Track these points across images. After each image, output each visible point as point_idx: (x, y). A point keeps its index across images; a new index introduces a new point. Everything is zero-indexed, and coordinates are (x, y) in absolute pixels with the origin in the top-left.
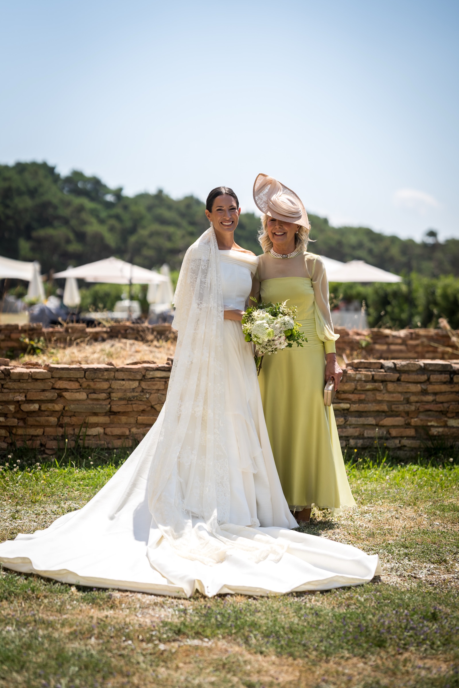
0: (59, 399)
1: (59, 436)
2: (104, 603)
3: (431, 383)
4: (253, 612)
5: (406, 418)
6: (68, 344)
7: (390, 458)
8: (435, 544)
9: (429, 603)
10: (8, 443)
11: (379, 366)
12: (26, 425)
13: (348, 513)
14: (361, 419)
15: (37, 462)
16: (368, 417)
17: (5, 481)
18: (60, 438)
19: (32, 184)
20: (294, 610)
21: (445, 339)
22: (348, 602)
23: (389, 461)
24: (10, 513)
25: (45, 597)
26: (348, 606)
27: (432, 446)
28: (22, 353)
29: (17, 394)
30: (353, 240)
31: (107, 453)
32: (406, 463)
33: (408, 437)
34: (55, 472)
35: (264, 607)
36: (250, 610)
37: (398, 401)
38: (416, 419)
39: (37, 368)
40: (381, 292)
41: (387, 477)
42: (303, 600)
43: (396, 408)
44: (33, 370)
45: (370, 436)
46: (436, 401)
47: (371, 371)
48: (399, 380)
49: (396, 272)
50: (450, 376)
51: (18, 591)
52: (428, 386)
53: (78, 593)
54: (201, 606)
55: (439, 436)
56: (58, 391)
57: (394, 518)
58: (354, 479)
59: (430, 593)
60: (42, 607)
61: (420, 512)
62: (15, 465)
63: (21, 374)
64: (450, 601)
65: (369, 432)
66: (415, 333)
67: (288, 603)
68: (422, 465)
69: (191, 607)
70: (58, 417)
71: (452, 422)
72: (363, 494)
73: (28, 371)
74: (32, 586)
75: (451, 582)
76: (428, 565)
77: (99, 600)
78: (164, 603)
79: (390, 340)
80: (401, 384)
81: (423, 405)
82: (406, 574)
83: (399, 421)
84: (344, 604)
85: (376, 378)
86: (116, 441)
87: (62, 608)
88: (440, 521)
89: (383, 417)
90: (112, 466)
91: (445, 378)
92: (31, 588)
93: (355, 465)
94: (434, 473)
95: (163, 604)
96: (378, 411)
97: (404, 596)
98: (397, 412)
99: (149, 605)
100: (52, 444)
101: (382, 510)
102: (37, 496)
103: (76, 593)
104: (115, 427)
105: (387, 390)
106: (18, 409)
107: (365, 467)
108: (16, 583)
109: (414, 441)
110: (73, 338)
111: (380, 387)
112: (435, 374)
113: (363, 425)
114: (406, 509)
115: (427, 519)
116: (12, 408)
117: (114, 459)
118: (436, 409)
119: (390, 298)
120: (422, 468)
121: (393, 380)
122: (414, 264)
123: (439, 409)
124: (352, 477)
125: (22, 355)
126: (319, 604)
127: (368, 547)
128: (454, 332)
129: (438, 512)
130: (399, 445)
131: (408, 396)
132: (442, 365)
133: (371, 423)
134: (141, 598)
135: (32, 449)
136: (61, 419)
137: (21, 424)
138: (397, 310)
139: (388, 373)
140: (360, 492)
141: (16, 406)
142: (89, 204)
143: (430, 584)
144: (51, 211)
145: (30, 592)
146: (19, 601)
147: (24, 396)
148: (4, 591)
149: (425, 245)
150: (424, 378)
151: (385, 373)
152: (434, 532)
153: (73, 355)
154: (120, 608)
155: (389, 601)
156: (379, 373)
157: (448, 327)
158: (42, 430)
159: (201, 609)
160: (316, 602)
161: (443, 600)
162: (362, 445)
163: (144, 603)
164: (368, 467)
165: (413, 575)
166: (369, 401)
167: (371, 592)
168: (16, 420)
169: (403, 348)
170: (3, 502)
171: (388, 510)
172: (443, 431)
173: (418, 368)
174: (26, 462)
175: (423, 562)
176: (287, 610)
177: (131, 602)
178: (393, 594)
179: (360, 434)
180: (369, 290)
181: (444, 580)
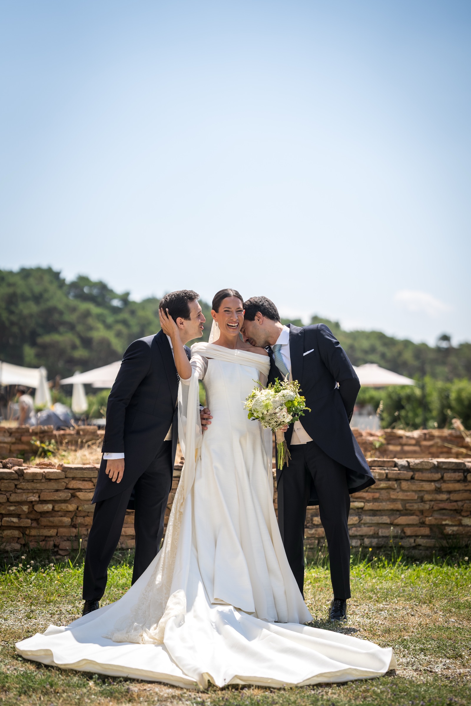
0: (73, 499)
1: (72, 536)
2: (122, 696)
3: (444, 482)
4: (270, 704)
5: (421, 516)
6: (79, 446)
7: (405, 558)
8: (450, 639)
9: (445, 695)
10: (21, 544)
11: (393, 464)
12: (40, 526)
13: (363, 610)
14: (375, 517)
15: (50, 563)
16: (382, 516)
17: (18, 582)
18: (74, 538)
19: (37, 289)
20: (311, 701)
21: (458, 440)
22: (364, 694)
23: (404, 560)
24: (25, 613)
25: (64, 692)
26: (365, 698)
27: (447, 545)
28: (32, 456)
29: (31, 494)
30: (365, 344)
31: (120, 553)
32: (421, 563)
33: (423, 536)
34: (69, 573)
35: (281, 699)
36: (268, 702)
37: (412, 500)
38: (430, 518)
39: (51, 468)
40: (394, 397)
41: (403, 576)
42: (320, 693)
43: (411, 506)
44: (46, 470)
45: (384, 535)
46: (450, 500)
47: (385, 470)
48: (412, 478)
49: (410, 376)
50: (464, 474)
51: (36, 686)
52: (442, 485)
53: (96, 688)
54: (219, 698)
55: (453, 535)
56: (71, 491)
57: (409, 615)
58: (369, 578)
59: (446, 686)
60: (61, 701)
61: (435, 610)
62: (28, 566)
63: (35, 474)
64: (466, 693)
65: (384, 530)
66: (429, 433)
67: (306, 695)
68: (437, 564)
69: (209, 700)
70: (71, 517)
71: (467, 521)
72: (378, 592)
73: (42, 471)
74: (50, 681)
75: (467, 676)
76: (444, 660)
77: (117, 694)
78: (181, 695)
79: (404, 441)
80: (414, 482)
81: (437, 503)
82: (422, 668)
83: (413, 519)
84: (360, 697)
85: (389, 476)
86: (129, 541)
87: (81, 702)
88: (456, 618)
89: (398, 516)
90: (126, 566)
91: (459, 476)
92: (49, 682)
93: (370, 564)
94: (450, 572)
95: (180, 697)
96: (392, 510)
97: (420, 689)
98: (411, 510)
99: (167, 698)
100: (66, 545)
101: (397, 607)
102: (51, 596)
103: (94, 688)
104: (128, 527)
105: (401, 488)
106: (31, 509)
107: (380, 566)
108: (34, 678)
109: (430, 540)
110: (84, 441)
111: (394, 485)
112: (448, 473)
113: (378, 524)
114: (421, 606)
115: (443, 616)
116: (25, 508)
117: (128, 559)
118: (451, 508)
119: (404, 403)
120: (437, 567)
121: (406, 478)
122: (428, 368)
123: (454, 508)
124: (367, 576)
125: (33, 458)
126: (335, 696)
127: (384, 643)
128: (468, 433)
129: (454, 610)
130: (413, 544)
131: (422, 494)
132: (456, 463)
133: (386, 522)
134: (159, 692)
135: (45, 550)
136: (74, 520)
137: (34, 524)
138: (410, 415)
139: (402, 472)
140: (375, 590)
141: (29, 507)
142: (95, 310)
143: (446, 678)
144: (56, 316)
145: (48, 687)
146: (37, 696)
147: (37, 496)
148: (22, 686)
149: (439, 350)
150: (438, 476)
151: (399, 472)
152: (450, 628)
153: (85, 458)
154: (138, 701)
155: (405, 694)
156: (392, 472)
157: (462, 428)
158: (55, 531)
159: (219, 701)
160: (333, 695)
161: (459, 693)
162: (377, 544)
163: (162, 696)
164: (384, 567)
165: (429, 669)
166: (383, 499)
167: (387, 685)
168: (30, 521)
169: (417, 448)
170: (18, 603)
171: (403, 608)
172: (457, 530)
173: (432, 466)
174: (40, 563)
175: (439, 657)
176: (304, 702)
177: (149, 696)
178: (409, 687)
179: (375, 533)
180: (382, 394)
181: (460, 674)
